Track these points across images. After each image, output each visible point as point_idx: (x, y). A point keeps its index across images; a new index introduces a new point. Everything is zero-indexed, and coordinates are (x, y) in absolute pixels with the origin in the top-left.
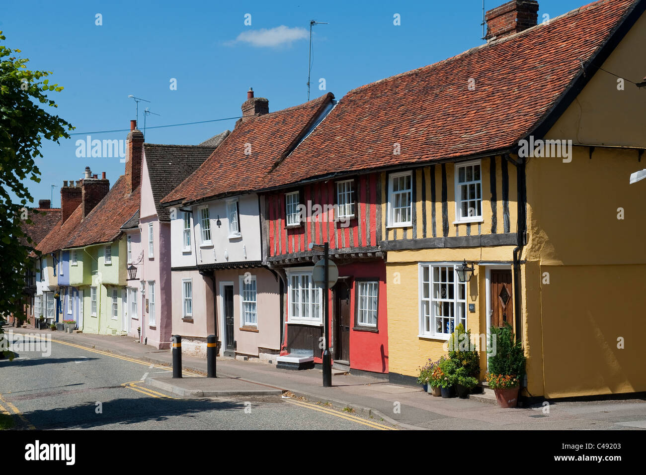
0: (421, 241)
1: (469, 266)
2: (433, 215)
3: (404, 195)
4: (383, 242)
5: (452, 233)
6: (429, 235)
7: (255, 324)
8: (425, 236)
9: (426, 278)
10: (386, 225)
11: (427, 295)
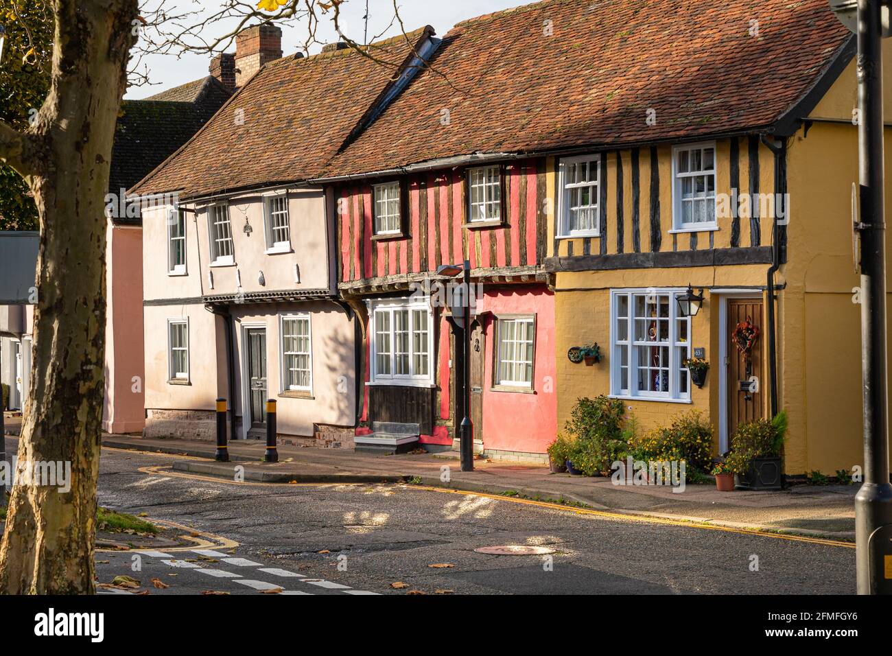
0: (615, 257)
1: (696, 293)
2: (636, 221)
3: (585, 189)
4: (550, 259)
5: (666, 247)
6: (628, 249)
7: (309, 388)
8: (620, 249)
9: (623, 311)
10: (555, 234)
11: (623, 335)
